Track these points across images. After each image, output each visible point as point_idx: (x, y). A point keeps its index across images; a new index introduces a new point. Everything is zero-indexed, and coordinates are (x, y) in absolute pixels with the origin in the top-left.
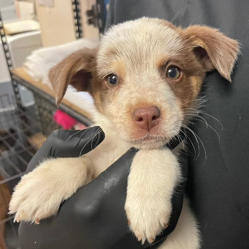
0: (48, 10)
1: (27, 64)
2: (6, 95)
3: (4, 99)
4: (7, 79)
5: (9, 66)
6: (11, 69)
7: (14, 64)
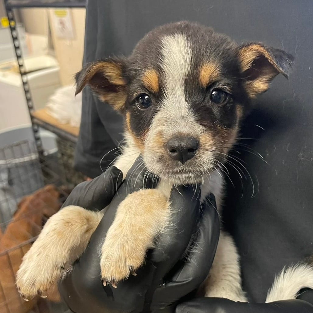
0: (68, 43)
1: (50, 105)
2: (26, 142)
3: (24, 146)
4: (27, 123)
5: (30, 108)
6: (32, 112)
7: (35, 106)
